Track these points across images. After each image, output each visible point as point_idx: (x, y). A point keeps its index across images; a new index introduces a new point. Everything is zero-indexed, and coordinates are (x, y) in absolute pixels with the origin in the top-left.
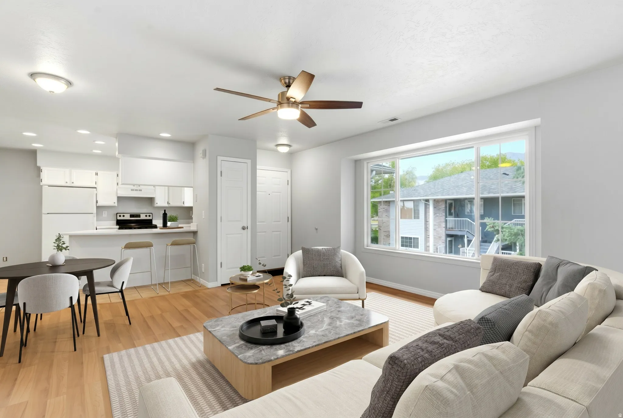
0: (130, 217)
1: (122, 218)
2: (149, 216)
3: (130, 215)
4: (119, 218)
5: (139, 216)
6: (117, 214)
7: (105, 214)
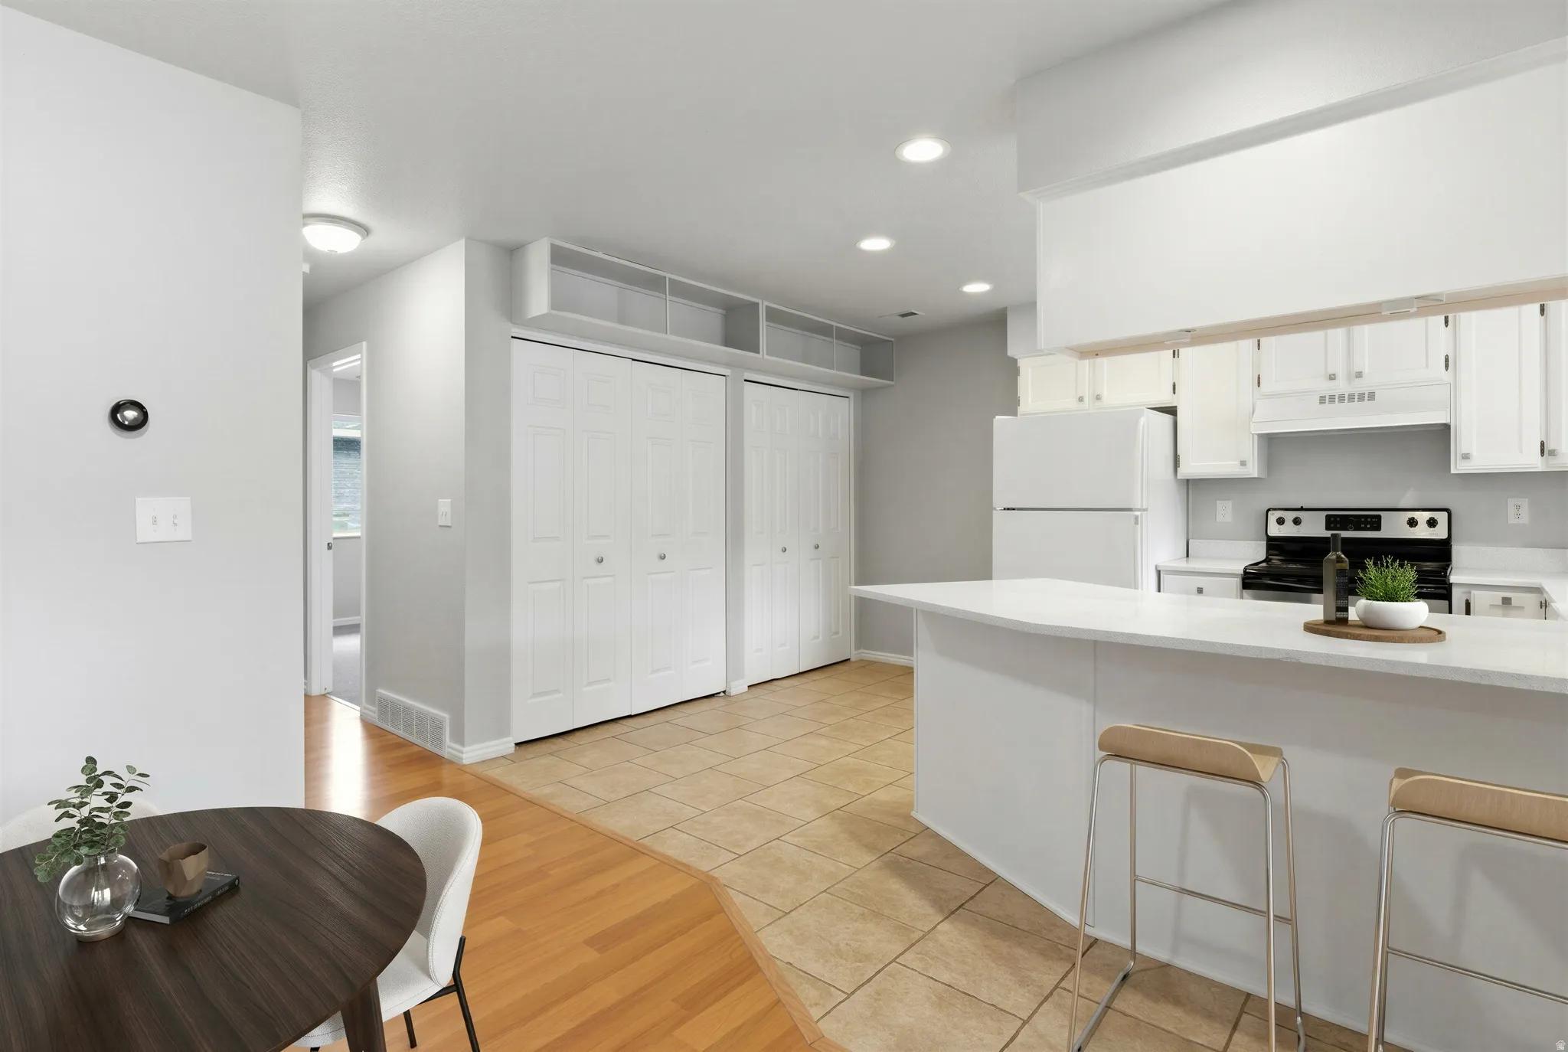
0: (1328, 528)
1: (1288, 530)
2: (1432, 523)
3: (1327, 517)
4: (1275, 531)
5: (1375, 523)
6: (1269, 510)
7: (1225, 511)
